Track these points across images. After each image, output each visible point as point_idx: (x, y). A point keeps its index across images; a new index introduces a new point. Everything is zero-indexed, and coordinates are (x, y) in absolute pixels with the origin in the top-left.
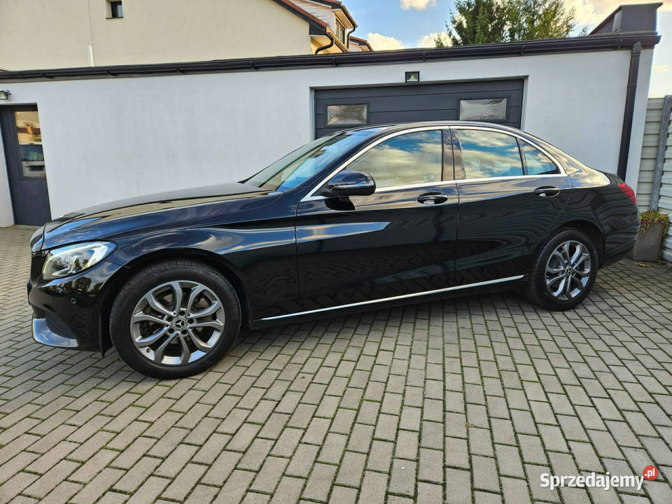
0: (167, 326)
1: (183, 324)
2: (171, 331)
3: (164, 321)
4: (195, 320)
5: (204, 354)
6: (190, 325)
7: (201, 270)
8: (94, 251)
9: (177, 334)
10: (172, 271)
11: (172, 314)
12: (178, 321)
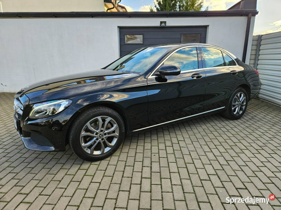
0: (96, 137)
1: (102, 136)
2: (97, 139)
3: (94, 135)
4: (107, 134)
5: (111, 148)
6: (105, 136)
7: (110, 111)
8: (61, 104)
9: (100, 141)
10: (98, 112)
11: (98, 131)
12: (100, 135)
